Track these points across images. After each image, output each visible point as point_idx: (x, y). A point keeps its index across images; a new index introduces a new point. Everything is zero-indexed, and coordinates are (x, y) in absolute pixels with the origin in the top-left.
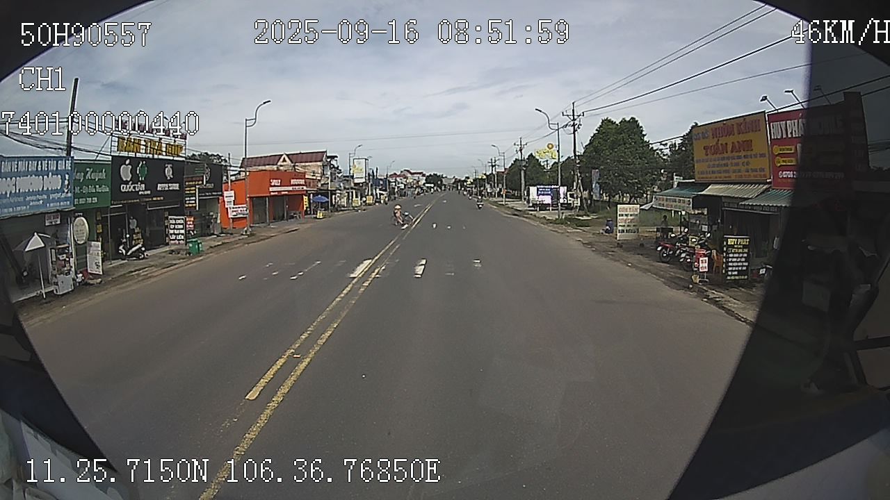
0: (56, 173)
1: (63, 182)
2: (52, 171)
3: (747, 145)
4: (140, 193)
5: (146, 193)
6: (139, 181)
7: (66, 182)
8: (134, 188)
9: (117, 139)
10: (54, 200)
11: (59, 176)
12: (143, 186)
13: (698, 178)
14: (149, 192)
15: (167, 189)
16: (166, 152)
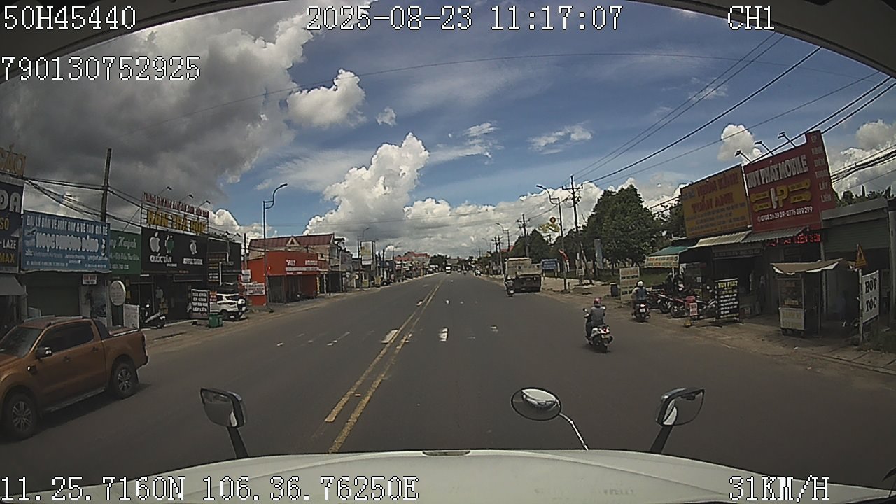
0: (94, 236)
1: (100, 247)
2: (89, 234)
3: (728, 197)
4: (168, 265)
5: (173, 265)
6: (167, 254)
7: (103, 247)
8: (162, 259)
9: (146, 211)
10: (91, 262)
11: (97, 240)
12: (170, 258)
13: (689, 234)
14: (175, 265)
15: (192, 263)
16: (190, 228)
